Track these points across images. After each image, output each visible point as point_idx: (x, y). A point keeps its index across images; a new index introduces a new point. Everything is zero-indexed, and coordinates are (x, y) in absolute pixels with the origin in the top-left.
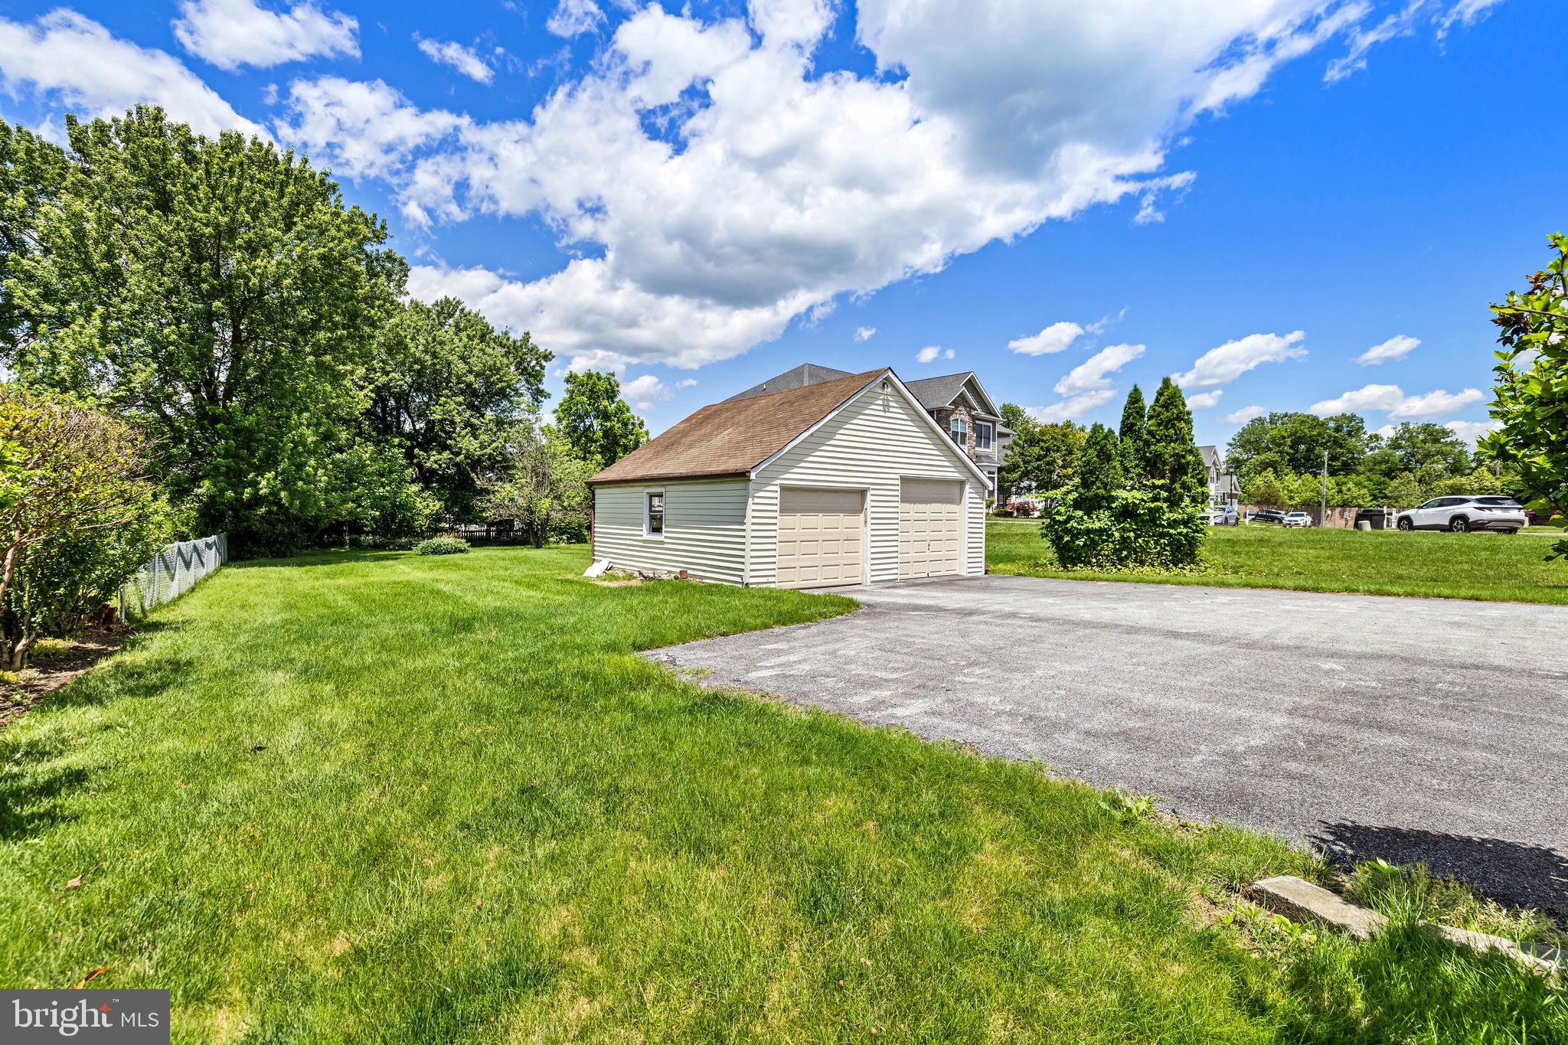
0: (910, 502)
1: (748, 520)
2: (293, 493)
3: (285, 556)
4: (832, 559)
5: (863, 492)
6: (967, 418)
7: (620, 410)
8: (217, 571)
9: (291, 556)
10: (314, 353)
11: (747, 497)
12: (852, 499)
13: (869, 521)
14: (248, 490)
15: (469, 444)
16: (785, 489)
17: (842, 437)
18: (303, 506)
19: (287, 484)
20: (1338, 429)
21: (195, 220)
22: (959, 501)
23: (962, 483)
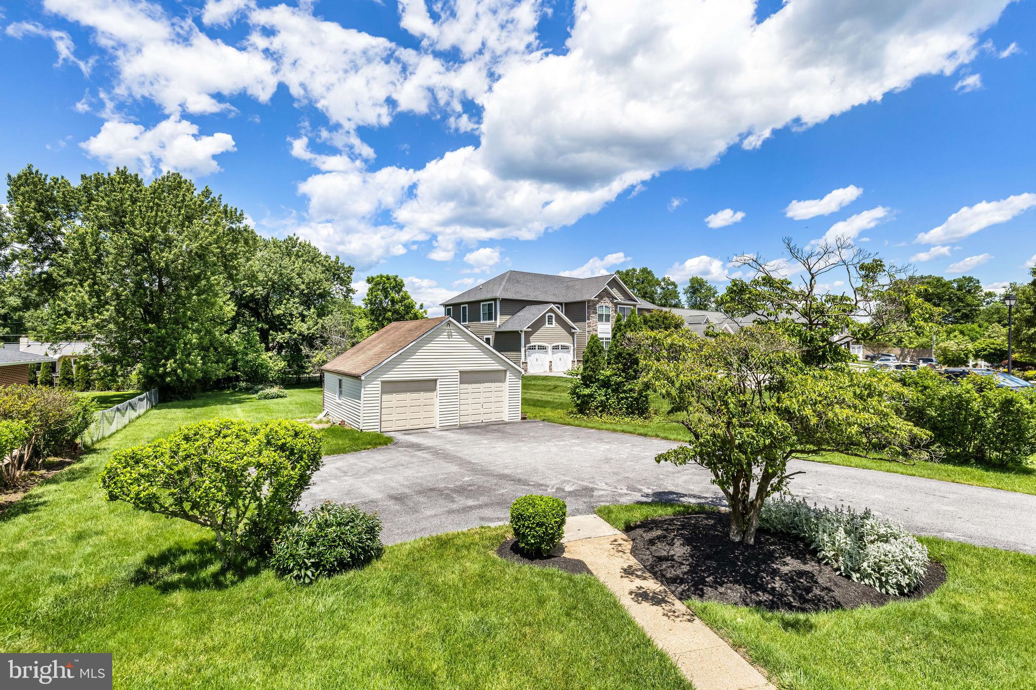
0: (469, 383)
1: (362, 398)
2: (184, 370)
3: (190, 399)
4: (415, 415)
5: (436, 380)
6: (610, 305)
7: (403, 299)
8: (147, 411)
9: (194, 399)
10: (198, 294)
11: (361, 387)
12: (428, 385)
13: (438, 395)
14: (162, 369)
15: (301, 327)
16: (382, 382)
17: (420, 354)
18: (190, 376)
19: (181, 365)
20: (960, 288)
21: (135, 235)
22: (503, 381)
23: (505, 371)
